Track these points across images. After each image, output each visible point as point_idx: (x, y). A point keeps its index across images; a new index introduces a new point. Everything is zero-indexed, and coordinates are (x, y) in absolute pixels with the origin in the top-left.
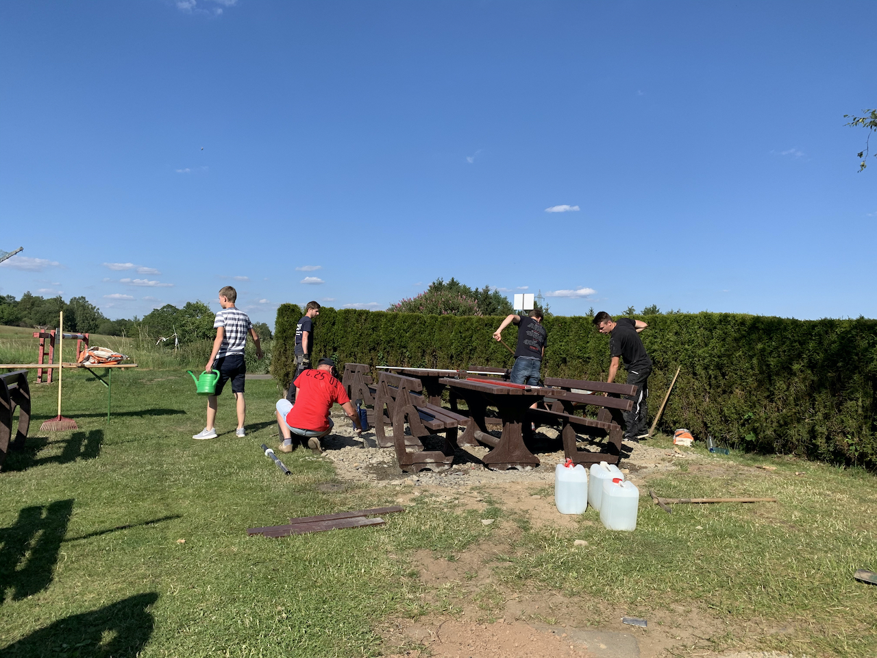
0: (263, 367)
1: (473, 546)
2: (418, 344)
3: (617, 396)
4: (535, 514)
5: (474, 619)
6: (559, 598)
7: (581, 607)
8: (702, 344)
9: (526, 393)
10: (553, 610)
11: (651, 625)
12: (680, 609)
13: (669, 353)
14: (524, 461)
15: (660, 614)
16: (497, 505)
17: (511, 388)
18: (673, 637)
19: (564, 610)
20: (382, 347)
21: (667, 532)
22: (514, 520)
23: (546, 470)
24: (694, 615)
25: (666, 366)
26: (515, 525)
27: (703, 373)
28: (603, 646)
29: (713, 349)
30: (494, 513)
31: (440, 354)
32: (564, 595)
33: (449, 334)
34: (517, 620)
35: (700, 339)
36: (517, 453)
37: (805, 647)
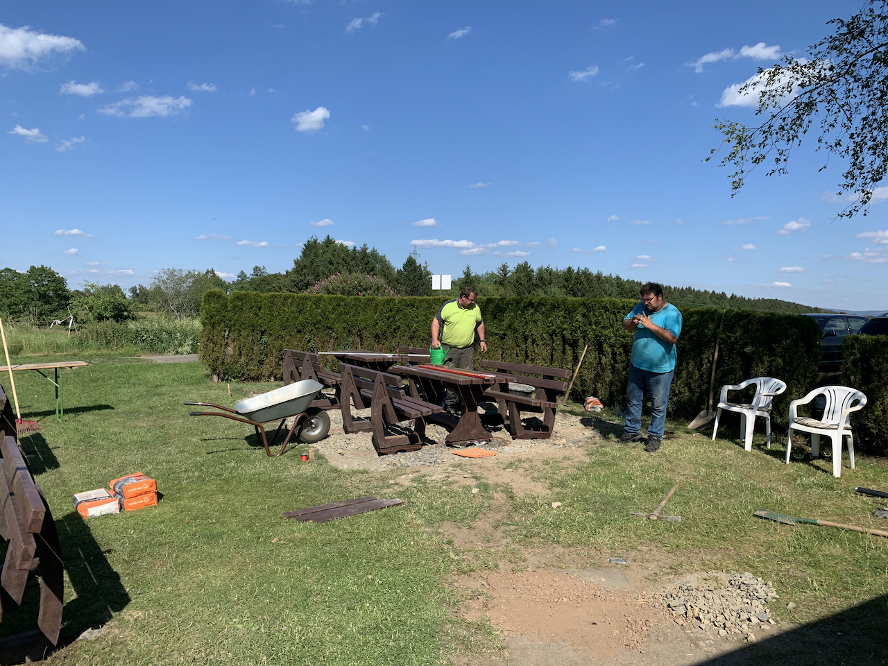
2: (344, 325)
7: (578, 554)
10: (560, 558)
11: (629, 562)
12: (645, 549)
15: (633, 553)
16: (483, 480)
18: (647, 569)
20: (308, 328)
22: (503, 491)
23: (500, 444)
24: (655, 552)
26: (504, 496)
28: (603, 580)
31: (365, 333)
33: (374, 315)
34: (538, 568)
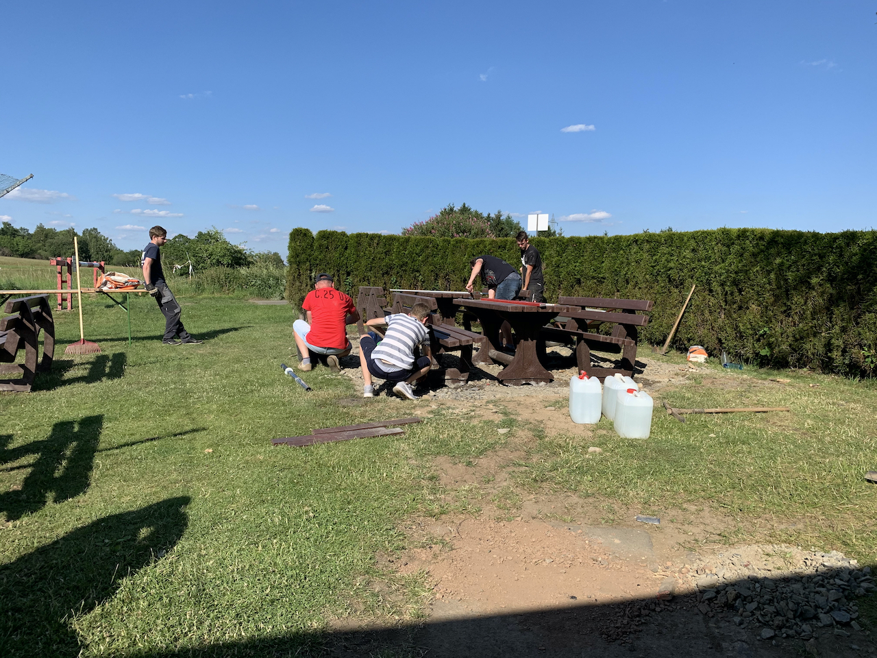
0: (278, 293)
1: (489, 453)
2: (430, 268)
3: (632, 312)
4: (550, 424)
5: (493, 517)
6: (574, 499)
7: (596, 507)
8: (720, 260)
9: (540, 310)
10: (568, 510)
11: (664, 523)
12: (693, 508)
13: (685, 271)
14: (538, 376)
15: (673, 512)
16: (512, 416)
17: (525, 306)
18: (685, 533)
19: (579, 510)
20: (395, 271)
21: (681, 439)
22: (530, 429)
23: (560, 385)
24: (706, 513)
25: (682, 284)
26: (530, 434)
27: (719, 289)
28: (617, 541)
29: (730, 265)
30: (510, 423)
31: (453, 277)
32: (580, 497)
33: (462, 257)
34: (534, 518)
35: (717, 255)
36: (531, 369)
37: (814, 540)
